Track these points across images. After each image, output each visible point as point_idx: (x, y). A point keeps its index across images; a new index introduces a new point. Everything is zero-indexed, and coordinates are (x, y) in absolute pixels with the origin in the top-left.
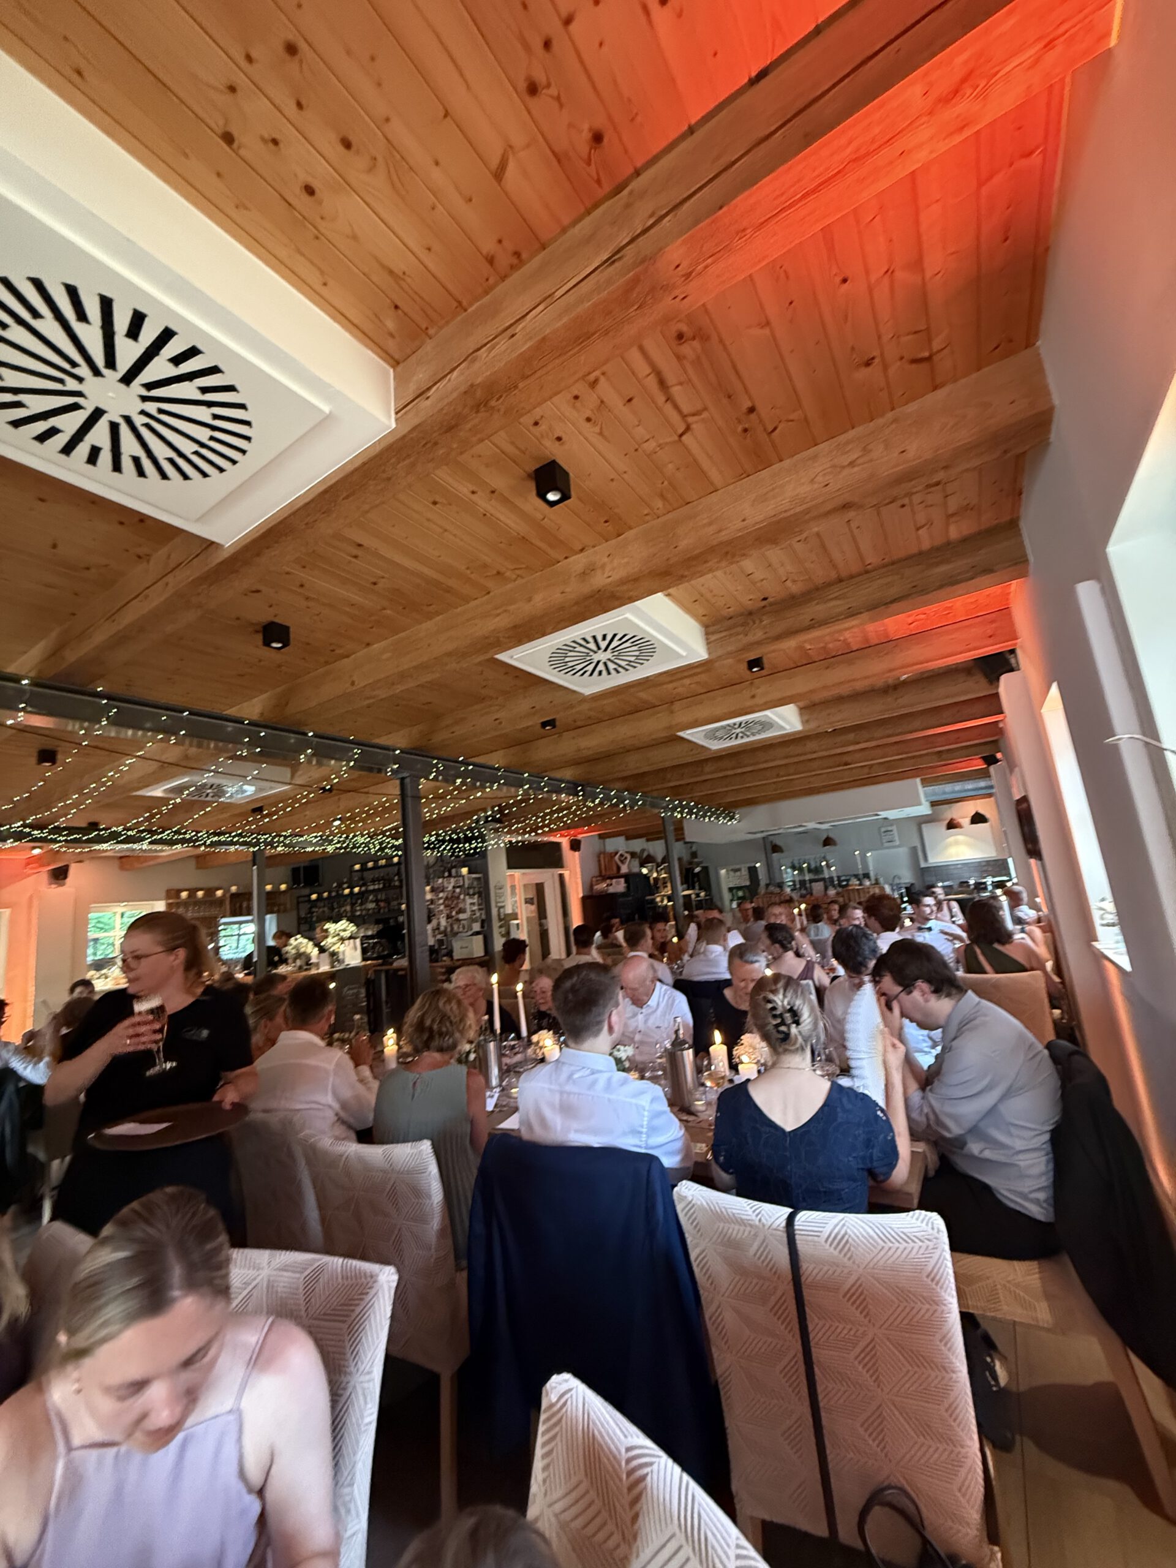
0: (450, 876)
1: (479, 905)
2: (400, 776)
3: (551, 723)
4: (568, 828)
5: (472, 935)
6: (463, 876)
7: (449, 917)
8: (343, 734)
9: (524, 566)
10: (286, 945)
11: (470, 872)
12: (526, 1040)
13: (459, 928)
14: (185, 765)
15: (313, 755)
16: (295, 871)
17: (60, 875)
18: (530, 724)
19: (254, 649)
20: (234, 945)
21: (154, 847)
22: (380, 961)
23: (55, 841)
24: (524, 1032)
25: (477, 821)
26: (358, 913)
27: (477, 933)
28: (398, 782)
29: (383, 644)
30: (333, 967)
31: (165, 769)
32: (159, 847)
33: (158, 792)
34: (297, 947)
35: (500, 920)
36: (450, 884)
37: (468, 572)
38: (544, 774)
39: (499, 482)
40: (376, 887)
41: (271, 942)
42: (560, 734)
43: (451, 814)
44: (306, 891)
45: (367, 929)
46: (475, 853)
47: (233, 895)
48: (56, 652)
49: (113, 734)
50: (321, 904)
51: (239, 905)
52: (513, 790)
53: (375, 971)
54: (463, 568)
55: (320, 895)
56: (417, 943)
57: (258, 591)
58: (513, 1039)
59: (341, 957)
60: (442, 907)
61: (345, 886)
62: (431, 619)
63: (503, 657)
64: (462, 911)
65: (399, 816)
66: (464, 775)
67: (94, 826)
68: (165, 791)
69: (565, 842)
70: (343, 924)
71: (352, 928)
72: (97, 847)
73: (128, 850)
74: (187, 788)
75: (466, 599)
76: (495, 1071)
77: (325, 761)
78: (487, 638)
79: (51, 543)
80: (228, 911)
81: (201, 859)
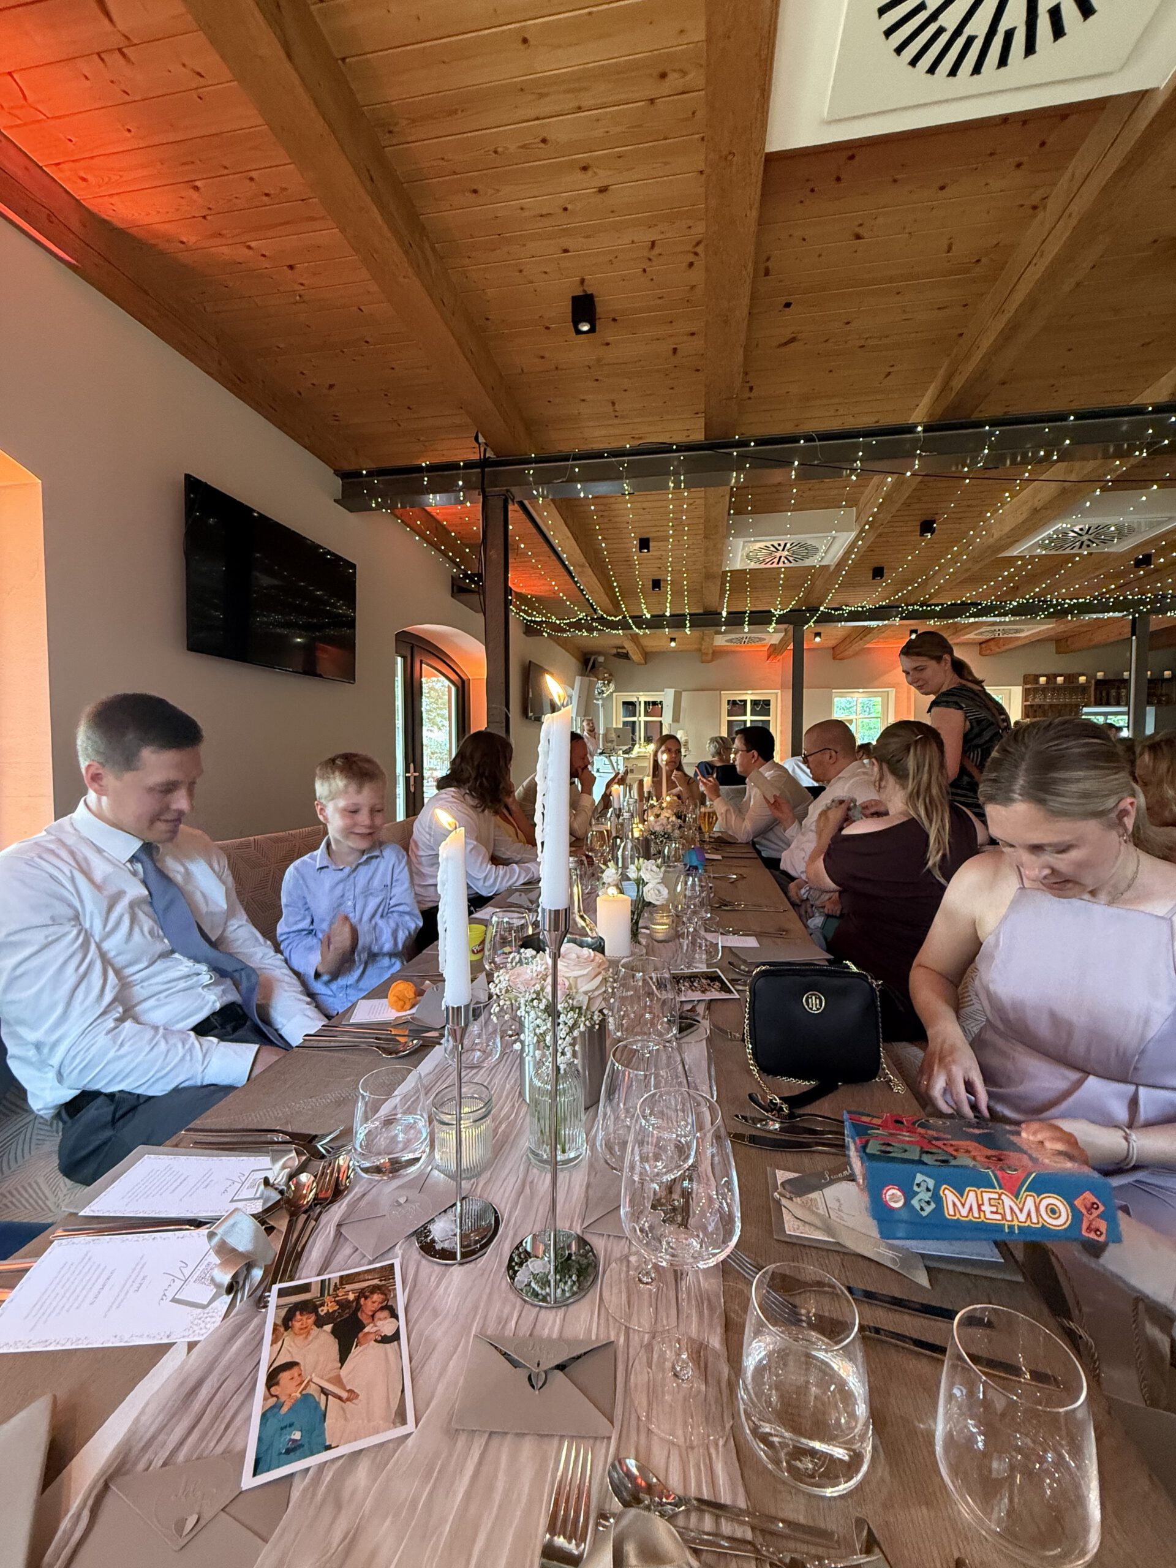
31: (1039, 513)
47: (1099, 683)
51: (1108, 692)
79: (946, 247)
80: (1092, 699)
81: (1061, 643)
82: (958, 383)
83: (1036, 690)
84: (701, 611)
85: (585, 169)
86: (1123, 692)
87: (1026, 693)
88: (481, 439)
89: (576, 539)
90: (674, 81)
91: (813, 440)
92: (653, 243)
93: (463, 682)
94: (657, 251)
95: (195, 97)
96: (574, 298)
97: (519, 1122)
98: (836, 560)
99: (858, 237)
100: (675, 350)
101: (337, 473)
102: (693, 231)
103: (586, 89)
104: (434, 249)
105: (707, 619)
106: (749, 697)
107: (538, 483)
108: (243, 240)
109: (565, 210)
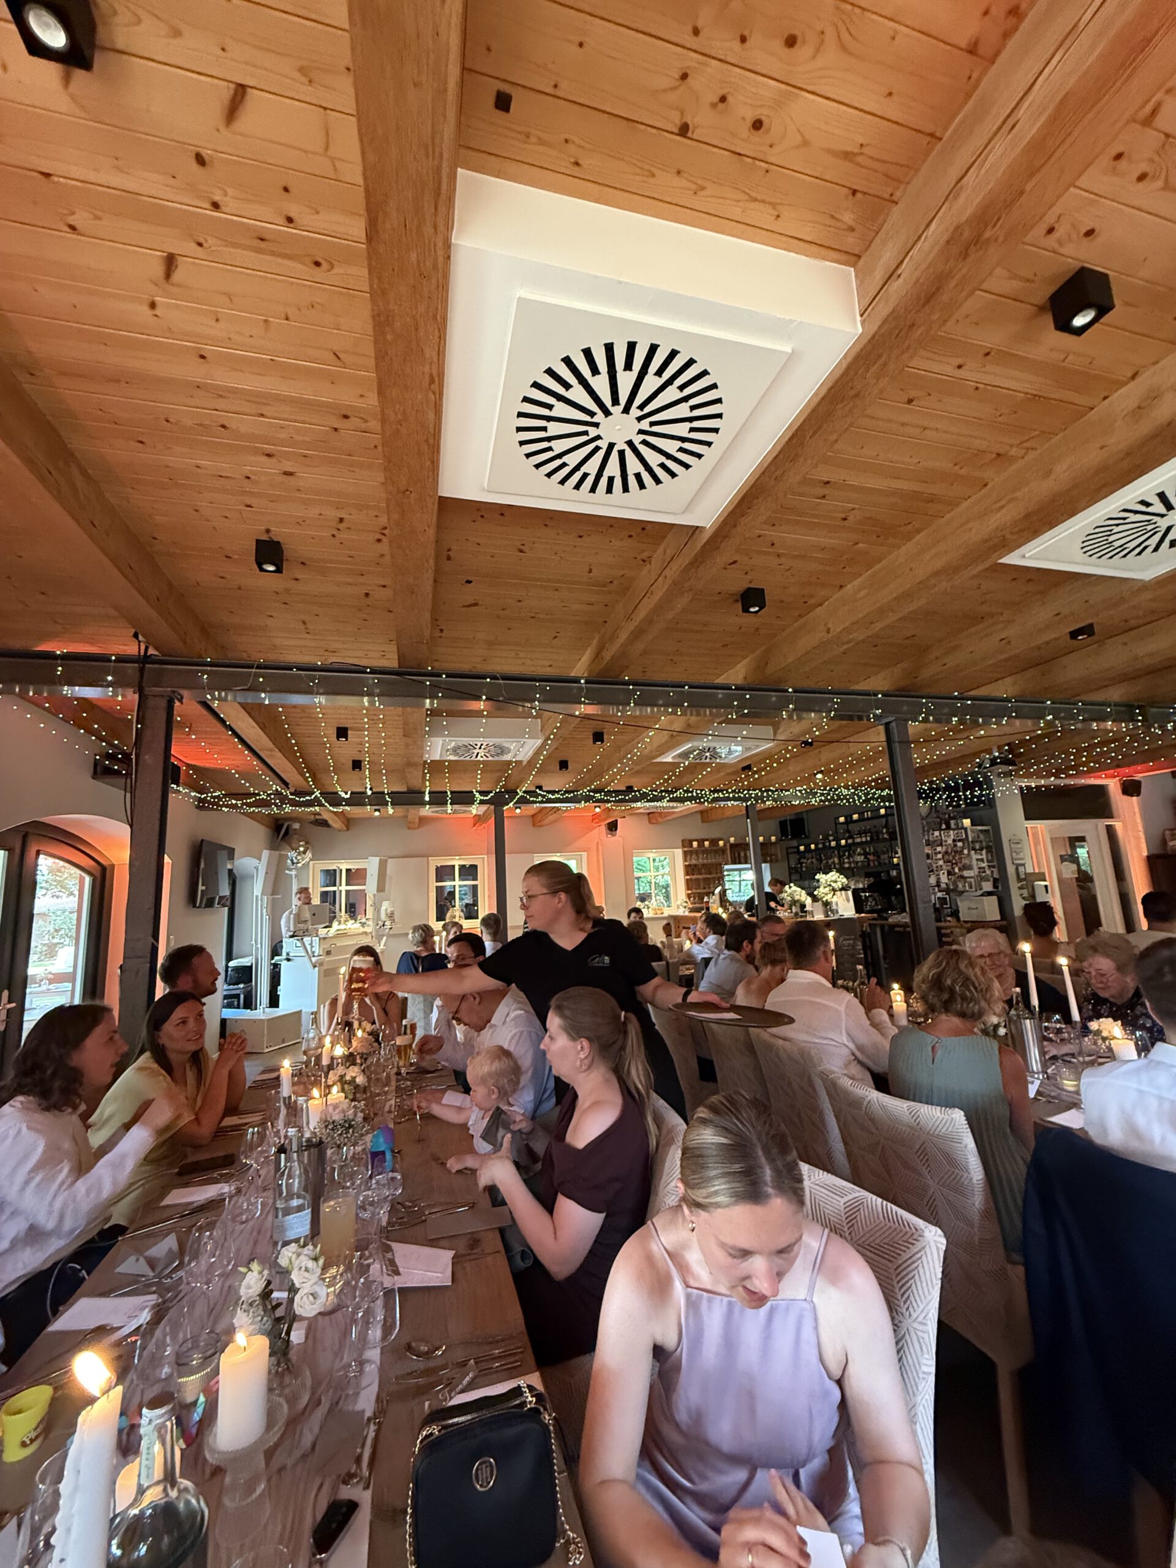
0: (948, 828)
1: (988, 861)
2: (885, 721)
3: (1088, 630)
4: (1118, 766)
5: (982, 895)
6: (966, 829)
7: (949, 873)
8: (821, 685)
9: (1037, 433)
10: (781, 892)
11: (972, 824)
12: (1079, 1026)
13: (964, 886)
14: (689, 732)
15: (794, 710)
16: (783, 824)
17: (613, 827)
18: (1054, 636)
19: (735, 619)
20: (737, 890)
21: (671, 804)
22: (875, 915)
23: (608, 801)
24: (1076, 1015)
25: (980, 766)
26: (847, 865)
27: (989, 894)
28: (881, 728)
29: (857, 582)
30: (827, 916)
31: (675, 738)
32: (675, 804)
33: (668, 758)
34: (791, 895)
35: (1019, 879)
36: (950, 837)
37: (957, 468)
38: (1078, 698)
39: (993, 338)
40: (864, 839)
41: (768, 889)
42: (1101, 642)
43: (944, 759)
44: (795, 843)
45: (857, 882)
46: (980, 801)
47: (732, 845)
48: (598, 655)
49: (638, 713)
50: (808, 855)
51: (738, 853)
52: (1030, 722)
53: (870, 925)
54: (950, 465)
55: (807, 847)
56: (918, 898)
57: (735, 562)
58: (1058, 1021)
59: (834, 907)
60: (941, 863)
61: (831, 838)
62: (909, 539)
63: (1013, 559)
64: (969, 868)
65: (887, 765)
66: (961, 712)
67: (630, 789)
68: (674, 758)
69: (1113, 785)
70: (833, 875)
71: (843, 880)
72: (634, 805)
73: (653, 807)
74: (691, 753)
75: (953, 504)
76: (1034, 1054)
77: (805, 715)
78: (986, 541)
79: (588, 569)
80: (730, 859)
81: (704, 818)
83: (691, 853)
84: (405, 790)
85: (269, 455)
87: (685, 854)
88: (141, 636)
89: (263, 728)
90: (354, 422)
91: (498, 679)
92: (341, 519)
93: (102, 869)
94: (345, 525)
96: (258, 542)
98: (528, 757)
99: (521, 551)
100: (367, 595)
102: (379, 519)
103: (272, 405)
104: (86, 475)
105: (410, 798)
106: (457, 862)
107: (213, 688)
109: (248, 478)
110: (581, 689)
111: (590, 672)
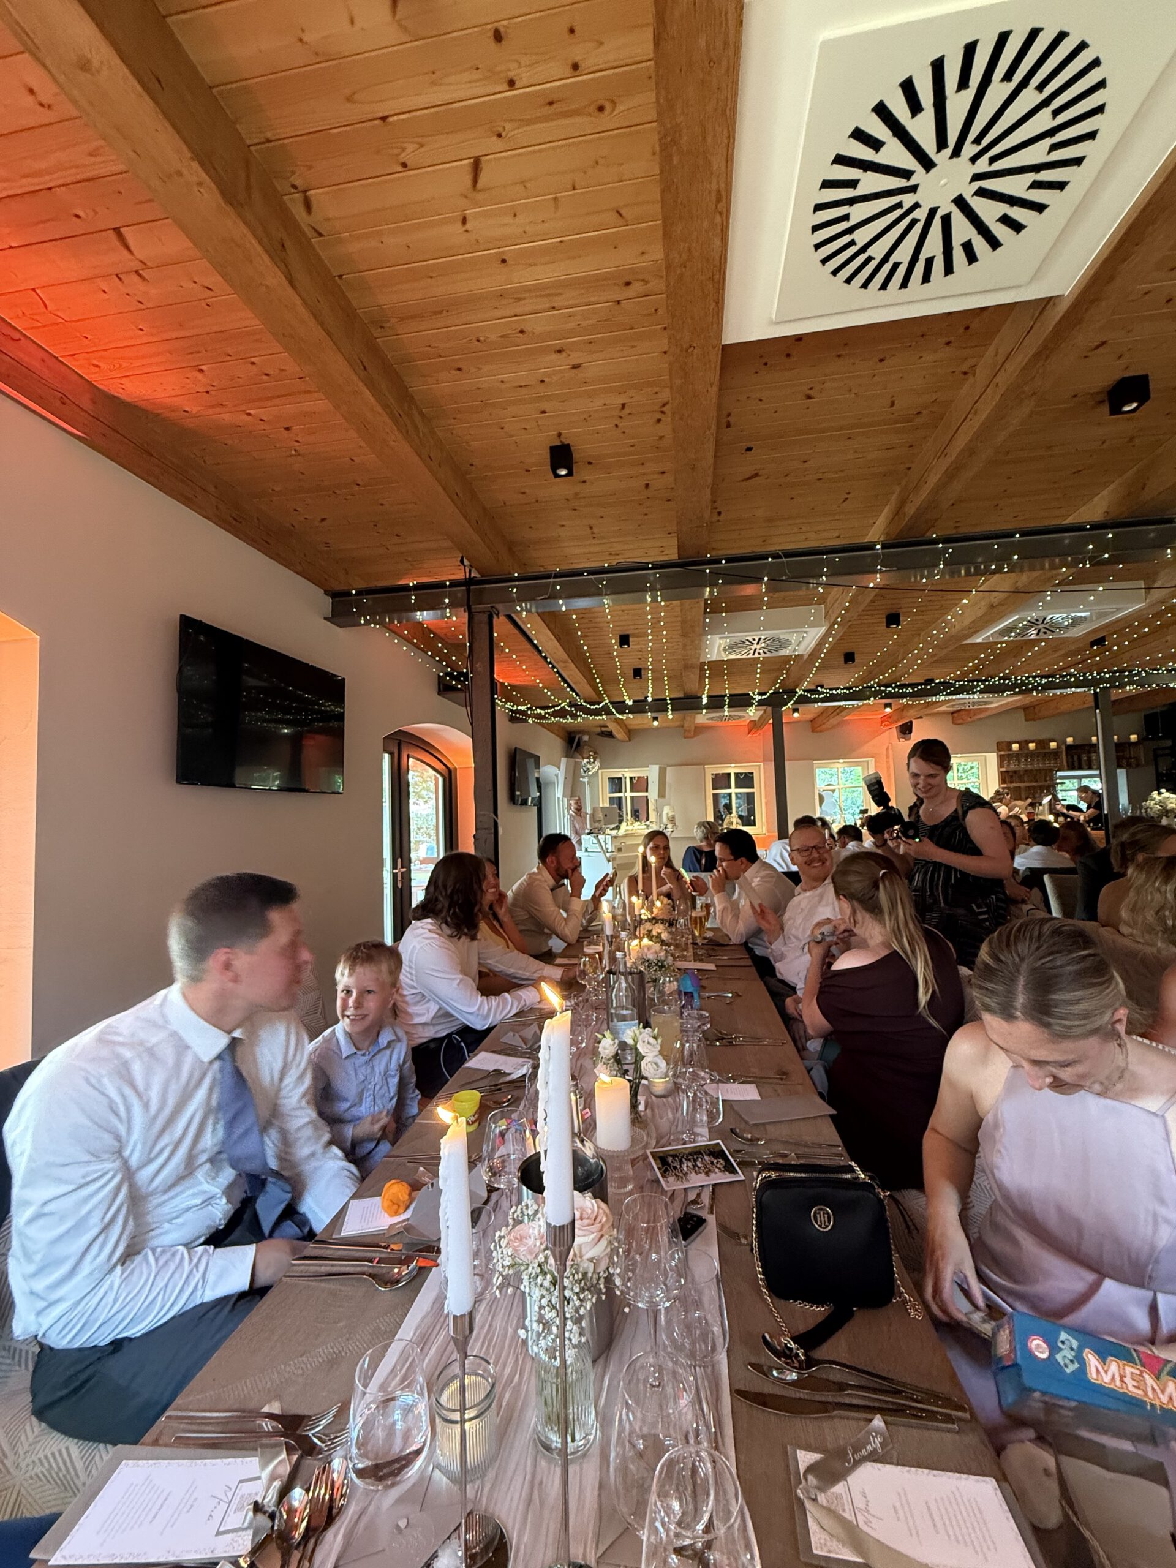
16: (1149, 719)
17: (906, 729)
19: (1096, 427)
23: (903, 696)
33: (984, 637)
51: (1077, 758)
57: (1103, 343)
67: (929, 681)
68: (991, 636)
72: (933, 699)
79: (889, 402)
80: (1065, 763)
81: (1029, 712)
82: (910, 510)
83: (1010, 757)
84: (681, 695)
85: (559, 351)
86: (1094, 756)
87: (1001, 759)
88: (466, 562)
89: (559, 640)
90: (637, 288)
91: (779, 557)
92: (623, 405)
93: (450, 771)
94: (627, 411)
95: (203, 304)
96: (552, 448)
97: (524, 1388)
98: (809, 650)
99: (809, 397)
100: (647, 486)
101: (326, 593)
102: (659, 395)
103: (560, 294)
104: (422, 414)
105: (687, 703)
106: (732, 770)
107: (521, 599)
108: (243, 408)
109: (542, 381)
110: (878, 555)
111: (888, 534)
